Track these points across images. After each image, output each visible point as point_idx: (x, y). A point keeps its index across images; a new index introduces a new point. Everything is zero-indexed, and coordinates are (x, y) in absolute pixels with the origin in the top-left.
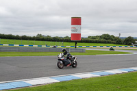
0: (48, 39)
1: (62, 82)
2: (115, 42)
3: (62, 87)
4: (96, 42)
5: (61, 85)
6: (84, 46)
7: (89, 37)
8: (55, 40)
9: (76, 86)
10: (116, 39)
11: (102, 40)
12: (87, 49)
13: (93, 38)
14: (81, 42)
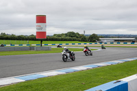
0: (13, 38)
1: (27, 81)
2: (80, 39)
3: (27, 87)
4: (62, 40)
5: (26, 84)
6: (50, 44)
7: (55, 35)
8: (20, 38)
9: (42, 85)
10: (81, 37)
11: (68, 37)
12: (53, 47)
13: (59, 36)
14: (47, 40)
